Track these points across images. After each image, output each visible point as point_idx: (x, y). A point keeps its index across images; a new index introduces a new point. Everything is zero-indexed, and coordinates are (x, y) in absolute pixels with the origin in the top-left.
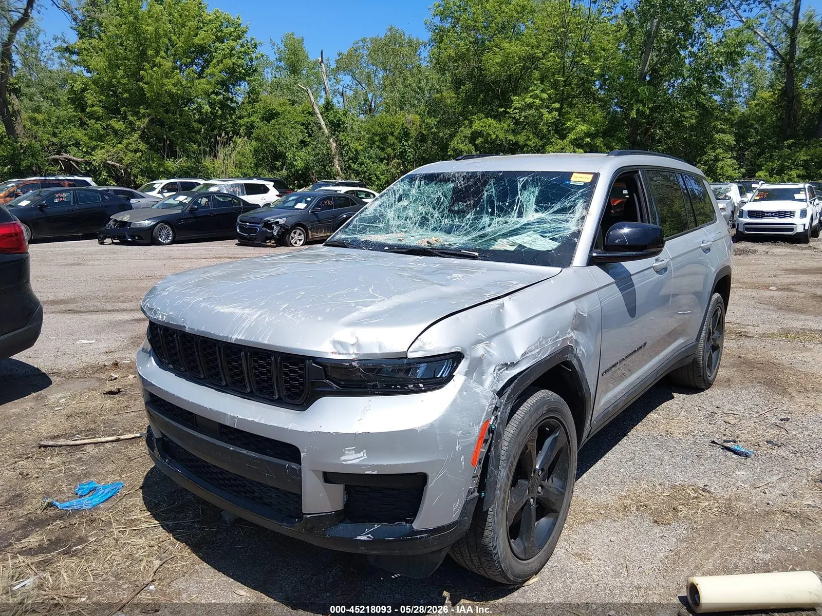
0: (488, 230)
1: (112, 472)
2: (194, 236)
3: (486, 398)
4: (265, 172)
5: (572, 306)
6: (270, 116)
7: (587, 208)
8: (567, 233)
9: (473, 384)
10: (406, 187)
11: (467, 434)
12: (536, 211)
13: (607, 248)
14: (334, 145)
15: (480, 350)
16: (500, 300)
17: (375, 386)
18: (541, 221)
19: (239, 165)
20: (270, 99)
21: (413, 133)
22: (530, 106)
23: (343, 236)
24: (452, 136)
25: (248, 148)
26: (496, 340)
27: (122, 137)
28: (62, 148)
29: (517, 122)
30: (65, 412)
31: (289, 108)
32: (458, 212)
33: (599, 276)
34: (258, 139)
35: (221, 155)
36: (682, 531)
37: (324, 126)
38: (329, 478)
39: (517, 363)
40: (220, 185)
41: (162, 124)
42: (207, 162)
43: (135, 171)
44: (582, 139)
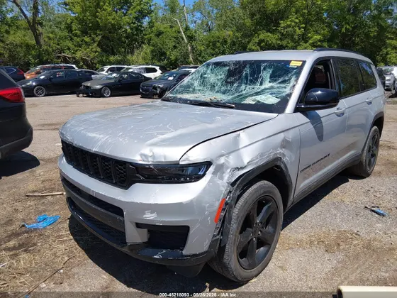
0: (244, 92)
1: (56, 210)
2: (121, 93)
3: (223, 186)
4: (156, 62)
5: (282, 135)
6: (159, 34)
7: (297, 80)
8: (284, 94)
9: (216, 179)
10: (205, 69)
11: (211, 206)
12: (270, 82)
13: (307, 103)
14: (190, 48)
15: (222, 160)
16: (238, 132)
17: (163, 179)
18: (272, 88)
19: (144, 59)
20: (160, 26)
21: (229, 41)
22: (289, 26)
23: (171, 95)
24: (249, 42)
25: (149, 50)
26: (233, 154)
27: (89, 45)
28: (62, 51)
29: (282, 34)
30: (42, 179)
31: (169, 30)
32: (230, 83)
33: (301, 118)
34: (153, 46)
35: (136, 53)
36: (341, 256)
37: (185, 38)
38: (139, 225)
39: (245, 167)
40: (134, 69)
41: (108, 38)
42: (129, 57)
43: (95, 61)
44: (316, 42)
